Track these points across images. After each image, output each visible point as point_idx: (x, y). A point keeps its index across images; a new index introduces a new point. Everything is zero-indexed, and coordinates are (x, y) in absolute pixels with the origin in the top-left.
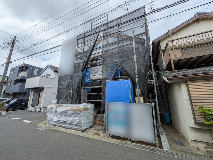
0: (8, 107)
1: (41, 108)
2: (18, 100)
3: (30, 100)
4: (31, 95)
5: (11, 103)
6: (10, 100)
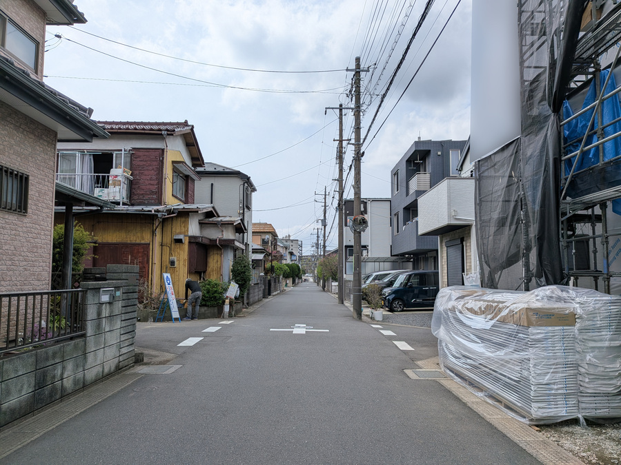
0: (391, 297)
2: (410, 276)
5: (397, 285)
6: (396, 277)
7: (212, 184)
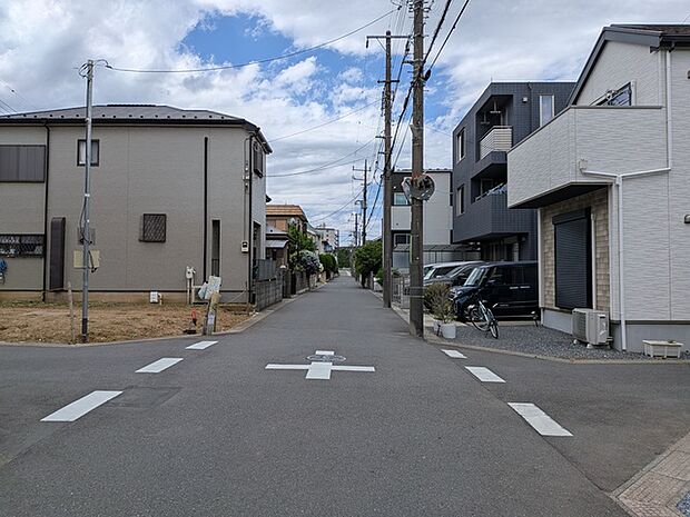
4: (544, 242)
7: (206, 139)
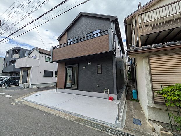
1: (29, 85)
2: (10, 78)
3: (21, 78)
4: (21, 74)
6: (4, 78)
